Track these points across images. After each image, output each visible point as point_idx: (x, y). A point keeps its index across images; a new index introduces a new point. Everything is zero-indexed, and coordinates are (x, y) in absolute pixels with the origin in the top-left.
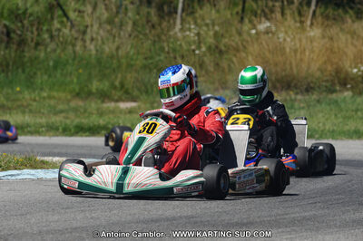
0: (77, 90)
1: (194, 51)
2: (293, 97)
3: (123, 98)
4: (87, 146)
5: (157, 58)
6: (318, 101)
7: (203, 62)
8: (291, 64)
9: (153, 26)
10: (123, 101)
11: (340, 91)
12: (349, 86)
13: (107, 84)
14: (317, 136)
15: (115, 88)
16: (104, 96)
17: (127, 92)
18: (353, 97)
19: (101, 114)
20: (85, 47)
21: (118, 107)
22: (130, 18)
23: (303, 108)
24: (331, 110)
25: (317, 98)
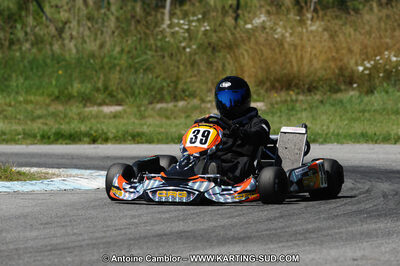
0: (56, 93)
1: (184, 48)
2: (294, 97)
3: (107, 101)
4: (68, 155)
5: (144, 57)
6: (322, 102)
7: (194, 61)
8: (291, 62)
9: (138, 22)
10: (107, 105)
11: (345, 90)
12: (355, 85)
13: (89, 86)
14: (321, 140)
15: (98, 90)
16: (86, 100)
17: (111, 95)
18: (360, 96)
19: (82, 119)
20: (64, 45)
21: (102, 111)
22: (112, 14)
23: (305, 109)
24: (336, 111)
25: (321, 99)
